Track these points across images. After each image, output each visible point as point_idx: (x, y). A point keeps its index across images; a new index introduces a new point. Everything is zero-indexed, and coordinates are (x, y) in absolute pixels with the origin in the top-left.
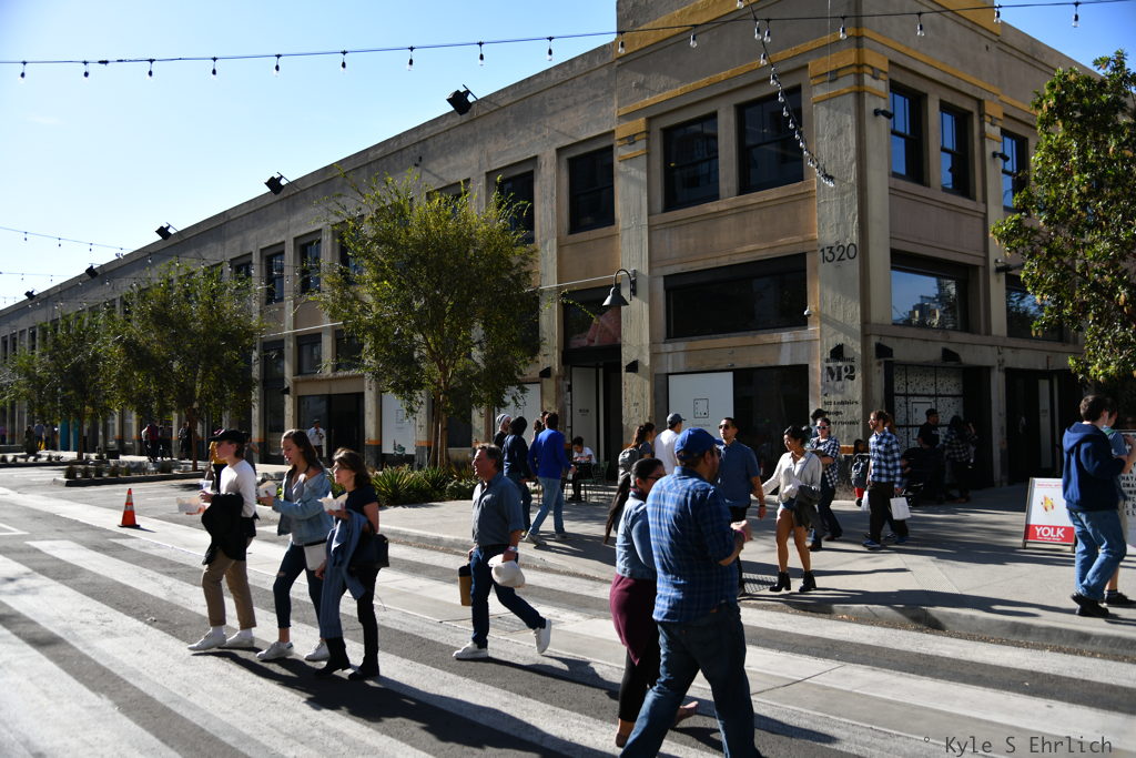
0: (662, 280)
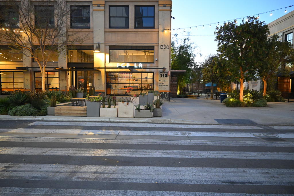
0: (108, 47)
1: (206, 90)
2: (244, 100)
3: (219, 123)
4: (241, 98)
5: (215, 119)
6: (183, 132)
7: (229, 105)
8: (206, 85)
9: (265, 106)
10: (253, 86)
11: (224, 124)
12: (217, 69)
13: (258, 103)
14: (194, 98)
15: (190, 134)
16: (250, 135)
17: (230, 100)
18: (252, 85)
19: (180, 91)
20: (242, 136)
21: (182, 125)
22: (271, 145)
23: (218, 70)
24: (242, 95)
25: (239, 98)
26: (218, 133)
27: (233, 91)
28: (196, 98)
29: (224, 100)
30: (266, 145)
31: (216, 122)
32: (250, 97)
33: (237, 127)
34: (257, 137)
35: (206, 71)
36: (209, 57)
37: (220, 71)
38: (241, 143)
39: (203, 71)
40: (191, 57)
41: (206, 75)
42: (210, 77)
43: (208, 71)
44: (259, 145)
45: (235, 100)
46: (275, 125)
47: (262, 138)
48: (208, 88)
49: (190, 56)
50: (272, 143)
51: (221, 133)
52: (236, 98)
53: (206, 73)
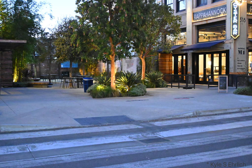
1: (63, 73)
2: (116, 87)
3: (82, 125)
4: (113, 85)
5: (76, 120)
6: (22, 146)
7: (95, 95)
8: (62, 66)
9: (144, 94)
10: (128, 66)
11: (89, 126)
12: (76, 40)
13: (135, 90)
14: (43, 86)
15: (35, 147)
16: (125, 138)
17: (97, 87)
18: (126, 64)
19: (19, 76)
20: (114, 142)
21: (21, 134)
22: (152, 149)
23: (78, 42)
24: (114, 79)
25: (109, 84)
26: (79, 140)
27: (102, 74)
28: (46, 86)
29: (89, 89)
30: (145, 150)
31: (78, 124)
32: (125, 82)
33: (108, 129)
34: (135, 140)
35: (61, 43)
36: (64, 20)
37: (82, 44)
38: (113, 153)
39: (56, 43)
40: (36, 20)
41: (61, 48)
42: (66, 52)
43: (63, 43)
44: (136, 151)
45: (104, 87)
46: (157, 120)
47: (140, 141)
48: (65, 70)
49: (33, 17)
50: (153, 146)
51: (84, 140)
52: (105, 85)
53: (61, 46)
